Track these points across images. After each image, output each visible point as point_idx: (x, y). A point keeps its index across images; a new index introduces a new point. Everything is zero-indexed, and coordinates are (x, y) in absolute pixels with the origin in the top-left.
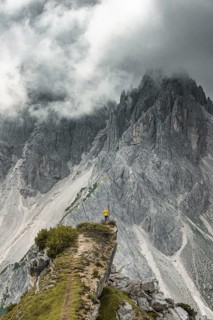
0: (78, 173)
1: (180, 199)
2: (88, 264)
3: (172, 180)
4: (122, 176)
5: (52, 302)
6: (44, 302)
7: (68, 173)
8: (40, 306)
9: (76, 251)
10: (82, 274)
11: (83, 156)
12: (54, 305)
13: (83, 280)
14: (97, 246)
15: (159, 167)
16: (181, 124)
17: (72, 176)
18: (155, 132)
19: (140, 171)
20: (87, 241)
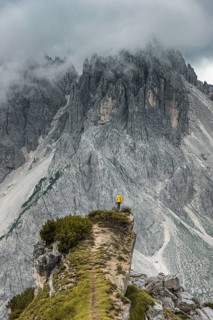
0: (35, 161)
1: (160, 187)
2: (109, 259)
3: (150, 165)
4: (89, 162)
5: (75, 303)
6: (66, 304)
7: (23, 161)
8: (61, 309)
9: (93, 244)
10: (105, 270)
11: (41, 140)
12: (78, 307)
13: (107, 276)
14: (115, 237)
15: (133, 150)
16: (157, 98)
17: (28, 165)
18: (126, 108)
19: (110, 155)
20: (104, 232)
